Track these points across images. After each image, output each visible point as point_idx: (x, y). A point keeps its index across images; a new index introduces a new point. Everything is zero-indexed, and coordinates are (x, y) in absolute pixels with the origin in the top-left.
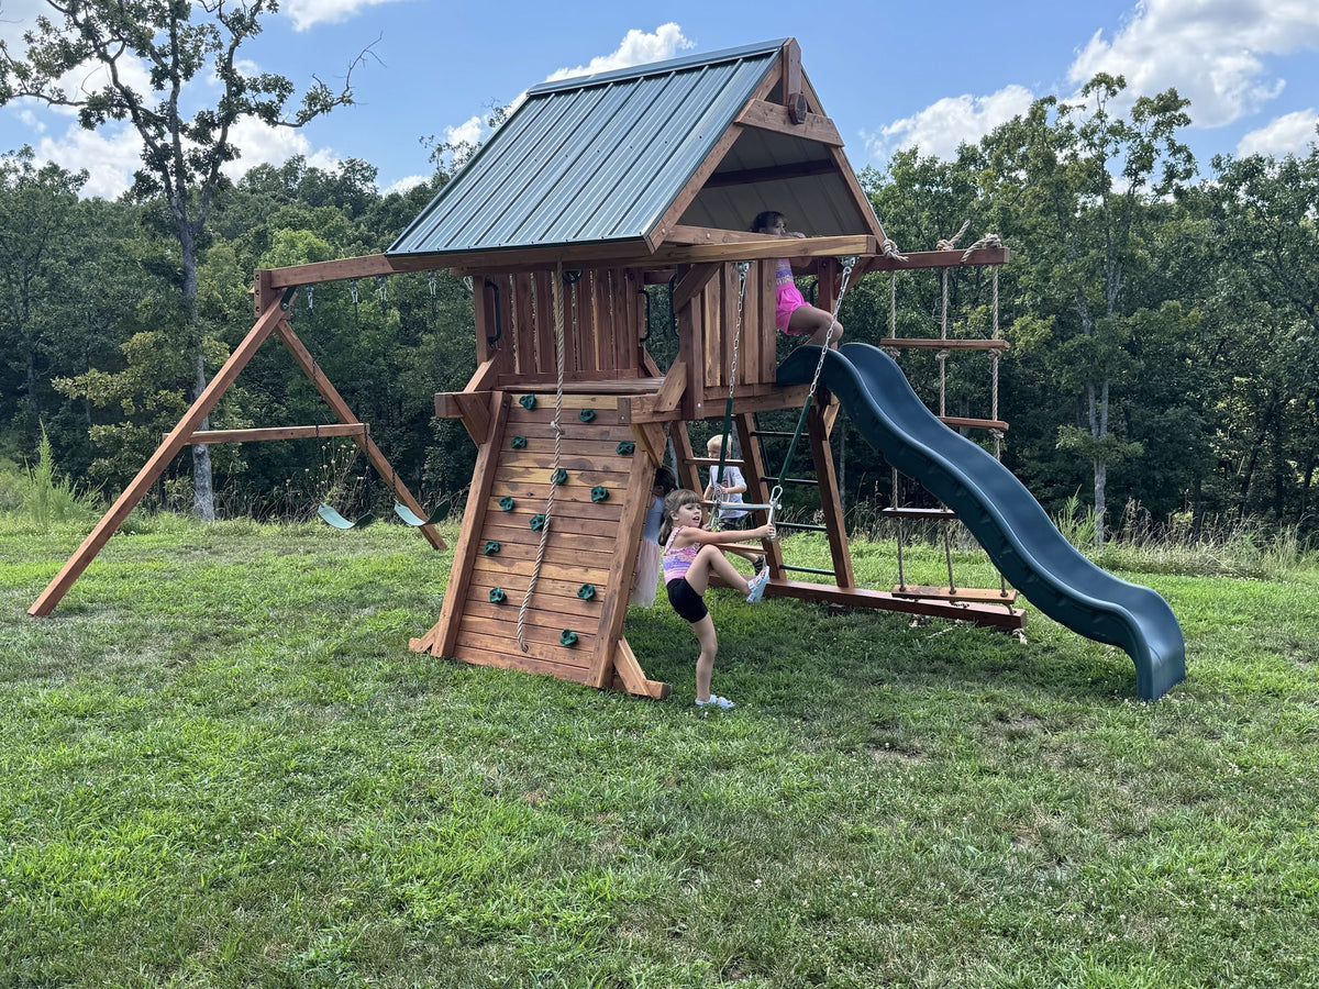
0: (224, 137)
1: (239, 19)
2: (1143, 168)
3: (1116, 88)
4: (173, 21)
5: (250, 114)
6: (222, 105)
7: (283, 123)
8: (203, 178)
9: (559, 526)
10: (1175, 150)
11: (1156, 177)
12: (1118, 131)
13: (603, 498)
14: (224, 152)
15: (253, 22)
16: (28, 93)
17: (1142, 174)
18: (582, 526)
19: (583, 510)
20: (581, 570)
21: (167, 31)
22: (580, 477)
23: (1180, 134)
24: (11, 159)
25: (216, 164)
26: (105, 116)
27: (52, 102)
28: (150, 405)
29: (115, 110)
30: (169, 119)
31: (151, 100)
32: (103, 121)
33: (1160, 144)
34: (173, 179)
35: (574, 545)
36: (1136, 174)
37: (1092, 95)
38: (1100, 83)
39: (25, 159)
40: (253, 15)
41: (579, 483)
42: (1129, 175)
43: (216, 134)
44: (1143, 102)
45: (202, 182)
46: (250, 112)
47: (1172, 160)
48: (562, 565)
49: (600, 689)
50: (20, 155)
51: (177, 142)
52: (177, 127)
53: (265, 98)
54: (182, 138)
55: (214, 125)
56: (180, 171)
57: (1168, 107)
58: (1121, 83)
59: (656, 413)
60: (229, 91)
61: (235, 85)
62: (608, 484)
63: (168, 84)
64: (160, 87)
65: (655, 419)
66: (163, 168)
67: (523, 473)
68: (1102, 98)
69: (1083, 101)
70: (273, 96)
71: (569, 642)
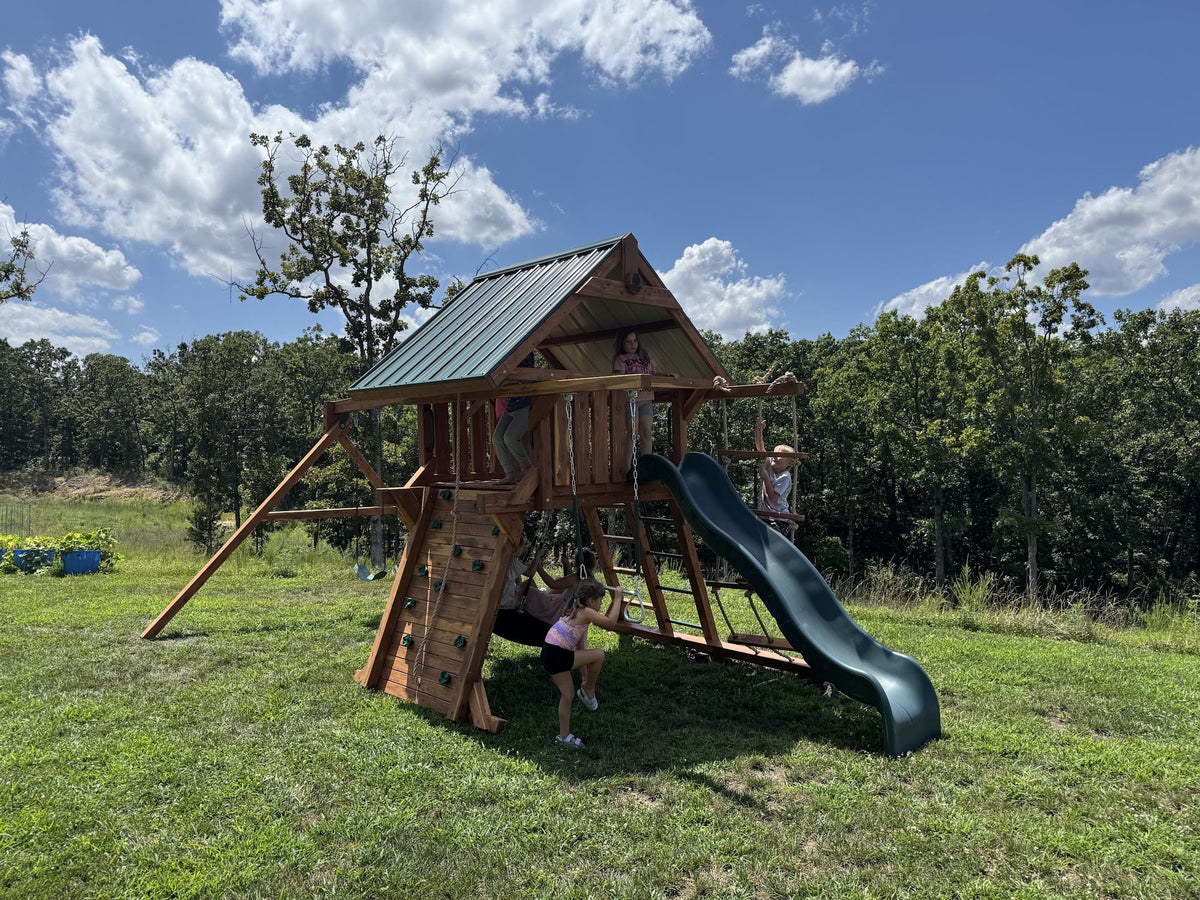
0: (397, 316)
1: (408, 241)
2: (1054, 320)
3: (1032, 264)
4: (369, 245)
5: (414, 301)
6: (396, 297)
7: (433, 307)
8: (384, 342)
9: (453, 588)
10: (1080, 307)
11: (1065, 326)
12: (1036, 295)
13: (480, 567)
14: (397, 326)
15: (417, 242)
16: (277, 291)
17: (1054, 325)
18: (466, 589)
19: (468, 577)
20: (460, 624)
21: (365, 250)
22: (469, 552)
23: (1084, 296)
24: (308, 332)
25: (393, 334)
26: (325, 304)
27: (291, 296)
28: (347, 488)
29: (331, 300)
30: (364, 305)
31: (354, 293)
32: (323, 308)
33: (1068, 303)
34: (365, 344)
35: (459, 604)
36: (1050, 325)
37: (1014, 269)
38: (1019, 261)
39: (317, 332)
40: (417, 238)
41: (468, 556)
42: (1043, 326)
43: (393, 314)
44: (1054, 273)
45: (383, 345)
46: (413, 300)
47: (1078, 314)
48: (450, 620)
49: (454, 722)
50: (314, 330)
51: (369, 321)
52: (369, 310)
53: (421, 291)
54: (372, 317)
55: (391, 309)
56: (370, 338)
57: (1073, 277)
58: (1036, 261)
59: (508, 506)
60: (401, 286)
61: (405, 283)
62: (485, 558)
63: (364, 284)
64: (358, 285)
65: (509, 510)
66: (359, 337)
67: (437, 547)
68: (1021, 271)
69: (1007, 274)
70: (426, 289)
71: (445, 681)
